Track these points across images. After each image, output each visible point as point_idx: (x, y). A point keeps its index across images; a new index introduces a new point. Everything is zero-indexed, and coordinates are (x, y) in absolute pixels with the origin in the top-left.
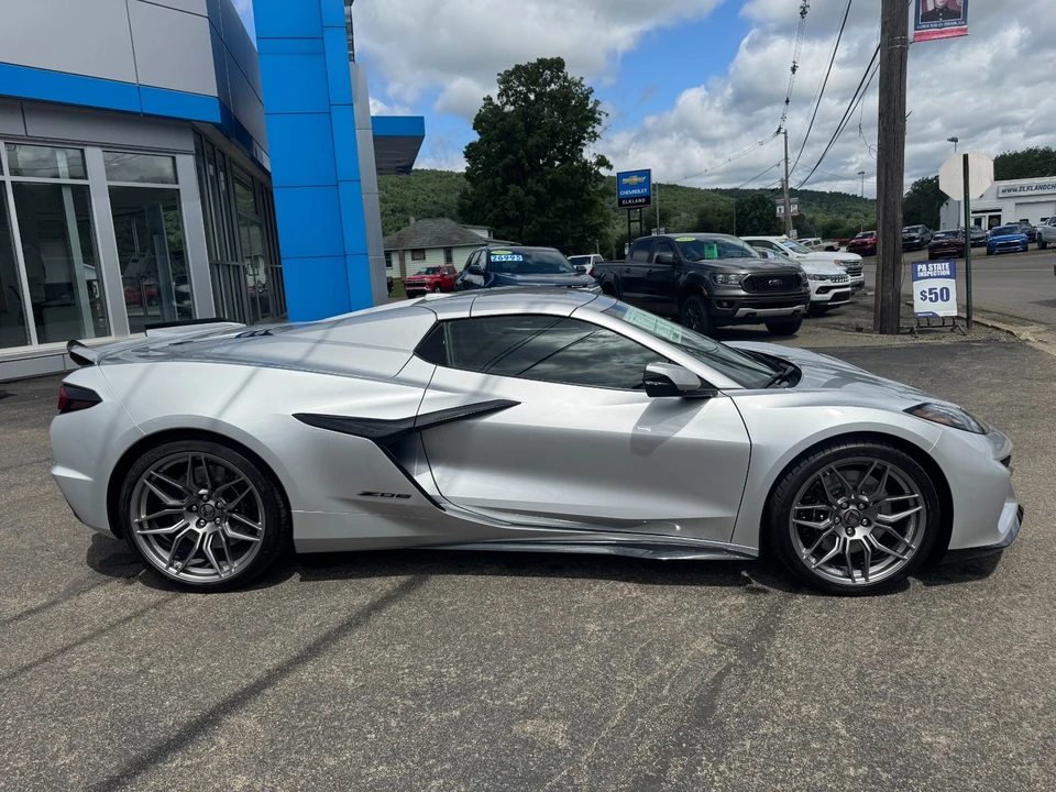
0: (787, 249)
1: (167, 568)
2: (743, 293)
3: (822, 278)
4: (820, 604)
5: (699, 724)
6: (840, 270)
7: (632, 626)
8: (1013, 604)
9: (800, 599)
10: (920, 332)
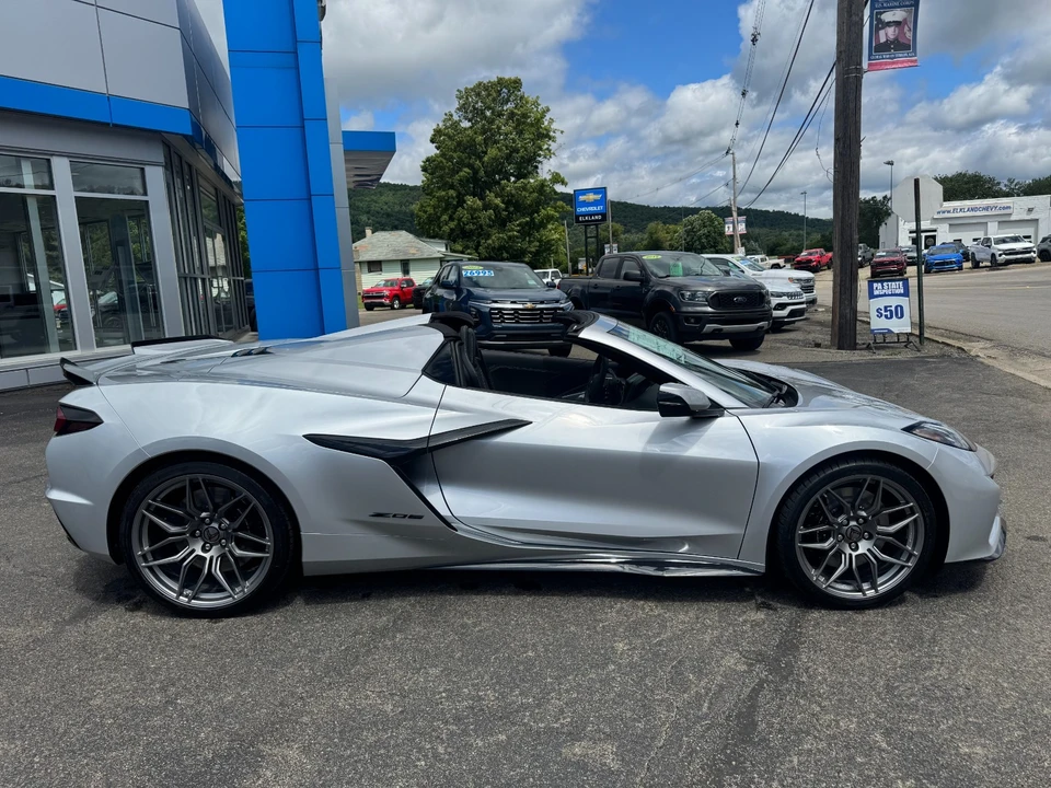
0: (743, 267)
1: (177, 598)
2: (709, 309)
3: (779, 295)
4: (836, 618)
5: (743, 742)
6: (795, 288)
7: (660, 644)
8: (1018, 615)
9: (816, 614)
10: (876, 348)
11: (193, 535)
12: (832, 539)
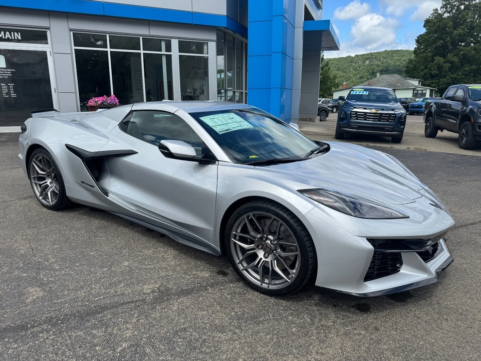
5: (81, 317)
7: (140, 269)
11: (48, 176)
12: (253, 245)
